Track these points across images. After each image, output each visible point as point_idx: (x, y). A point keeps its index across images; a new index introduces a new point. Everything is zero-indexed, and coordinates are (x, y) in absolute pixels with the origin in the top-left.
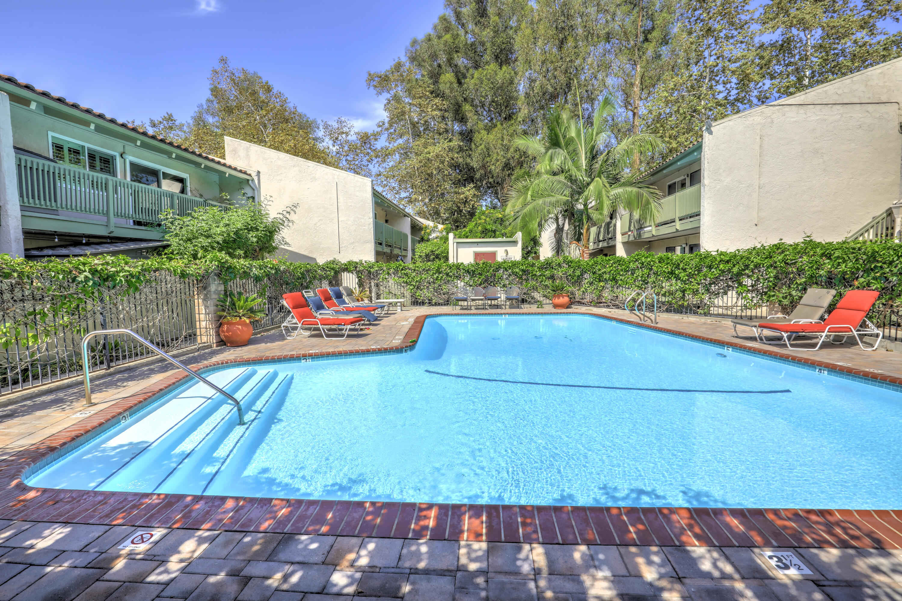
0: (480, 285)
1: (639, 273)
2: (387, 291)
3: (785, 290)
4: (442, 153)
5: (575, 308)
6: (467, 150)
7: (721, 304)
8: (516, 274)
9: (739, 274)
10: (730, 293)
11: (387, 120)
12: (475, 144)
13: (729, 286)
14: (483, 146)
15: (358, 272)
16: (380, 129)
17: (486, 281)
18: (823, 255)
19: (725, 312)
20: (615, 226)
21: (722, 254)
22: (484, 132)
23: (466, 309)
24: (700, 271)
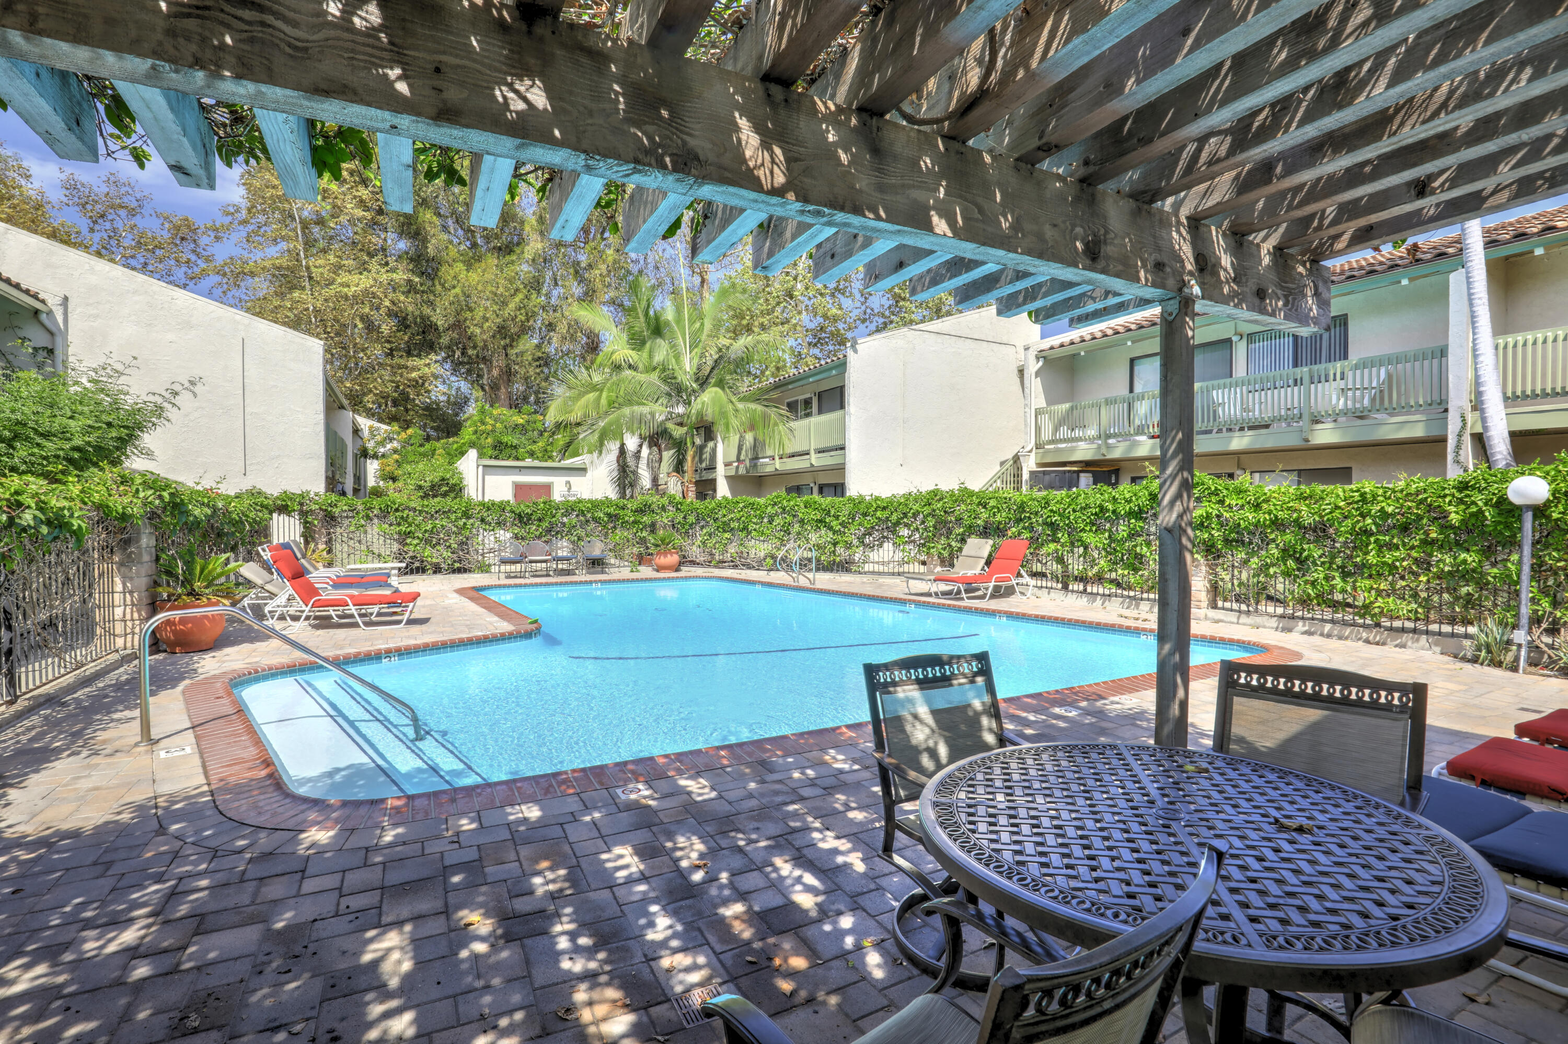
0: (539, 537)
1: (778, 521)
2: (363, 547)
3: (943, 540)
4: (374, 289)
5: (686, 571)
6: (423, 292)
7: (876, 559)
8: (596, 520)
9: (897, 524)
10: (886, 545)
11: (244, 204)
12: (443, 286)
13: (884, 537)
14: (458, 290)
15: (303, 514)
16: (230, 218)
17: (549, 531)
18: (980, 504)
19: (881, 568)
20: (714, 450)
21: (877, 499)
22: (460, 266)
23: (515, 577)
24: (853, 519)
